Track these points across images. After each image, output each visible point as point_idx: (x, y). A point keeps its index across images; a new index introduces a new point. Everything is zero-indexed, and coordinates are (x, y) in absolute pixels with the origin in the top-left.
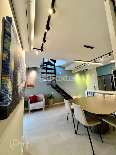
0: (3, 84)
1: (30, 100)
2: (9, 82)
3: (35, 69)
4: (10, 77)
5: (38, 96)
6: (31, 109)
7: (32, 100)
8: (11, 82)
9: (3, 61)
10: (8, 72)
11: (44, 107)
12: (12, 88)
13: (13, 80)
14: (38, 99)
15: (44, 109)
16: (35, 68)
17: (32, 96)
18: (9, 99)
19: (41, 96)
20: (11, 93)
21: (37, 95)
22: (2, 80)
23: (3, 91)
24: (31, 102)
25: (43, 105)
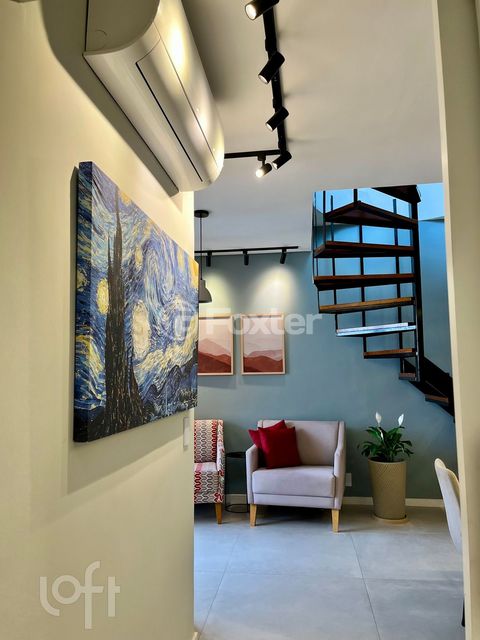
0: (78, 354)
1: (254, 446)
2: (91, 349)
3: (284, 257)
4: (95, 335)
5: (301, 431)
6: (259, 499)
7: (264, 446)
8: (99, 349)
9: (77, 293)
10: (88, 323)
11: (337, 504)
12: (102, 367)
13: (106, 341)
14: (302, 447)
15: (335, 516)
16: (284, 249)
17: (268, 424)
18: (92, 393)
19: (325, 434)
20: (102, 381)
21: (299, 425)
22: (76, 343)
23: (80, 373)
24: (263, 463)
25: (328, 492)
